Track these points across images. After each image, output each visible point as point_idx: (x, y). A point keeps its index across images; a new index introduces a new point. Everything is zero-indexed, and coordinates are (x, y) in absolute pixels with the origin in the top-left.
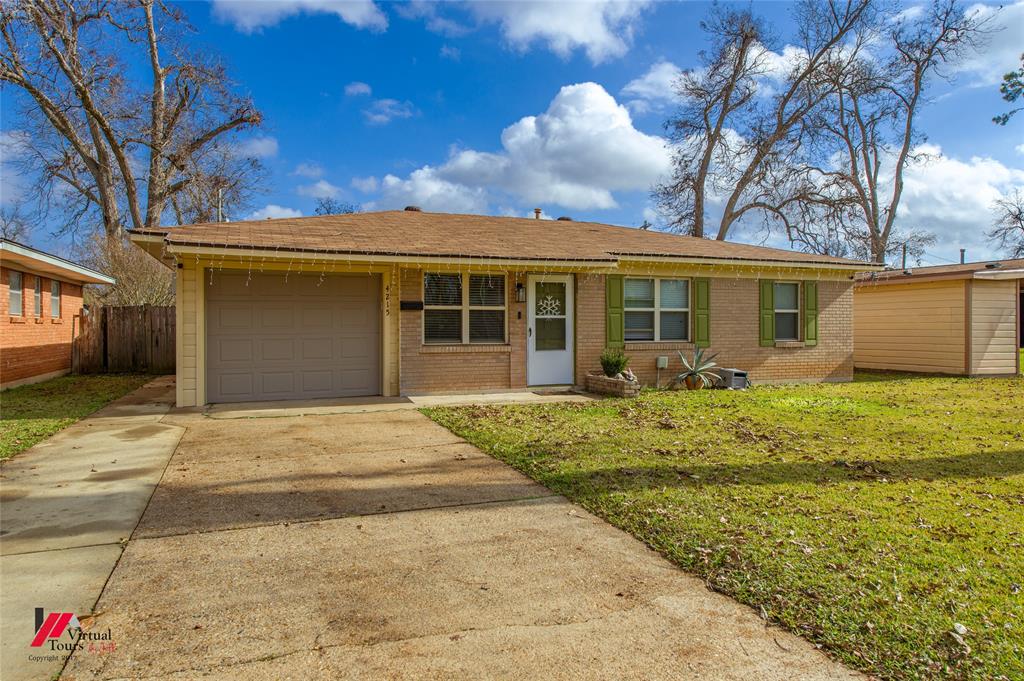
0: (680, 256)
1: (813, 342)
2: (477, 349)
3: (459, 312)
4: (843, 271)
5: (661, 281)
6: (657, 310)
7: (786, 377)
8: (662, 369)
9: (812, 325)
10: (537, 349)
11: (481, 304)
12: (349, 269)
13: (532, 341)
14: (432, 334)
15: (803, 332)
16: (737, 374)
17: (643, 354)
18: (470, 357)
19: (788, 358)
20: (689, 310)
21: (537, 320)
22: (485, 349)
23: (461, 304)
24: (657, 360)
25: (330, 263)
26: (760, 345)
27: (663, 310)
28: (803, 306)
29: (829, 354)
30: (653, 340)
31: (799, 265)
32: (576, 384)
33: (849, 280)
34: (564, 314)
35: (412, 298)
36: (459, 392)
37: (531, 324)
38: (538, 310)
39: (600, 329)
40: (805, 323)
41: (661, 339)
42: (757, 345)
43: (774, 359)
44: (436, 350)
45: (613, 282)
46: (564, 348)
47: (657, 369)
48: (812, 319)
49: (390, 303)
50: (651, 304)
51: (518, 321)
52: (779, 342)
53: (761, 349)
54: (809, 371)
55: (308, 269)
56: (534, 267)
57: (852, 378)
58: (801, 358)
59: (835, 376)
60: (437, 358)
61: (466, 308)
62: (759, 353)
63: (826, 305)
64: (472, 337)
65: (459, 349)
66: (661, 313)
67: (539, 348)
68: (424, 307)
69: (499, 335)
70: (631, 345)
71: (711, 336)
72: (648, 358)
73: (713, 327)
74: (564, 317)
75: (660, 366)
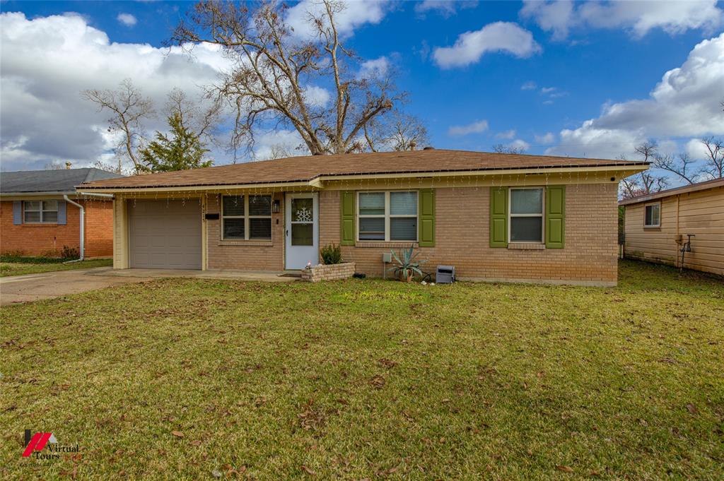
1: (559, 245)
2: (254, 243)
3: (243, 220)
4: (601, 173)
5: (390, 193)
6: (387, 216)
7: (522, 277)
8: (387, 263)
9: (557, 228)
10: (292, 245)
11: (258, 214)
13: (289, 239)
14: (228, 234)
15: (546, 235)
19: (525, 259)
20: (417, 216)
21: (293, 225)
22: (258, 244)
23: (243, 215)
24: (383, 256)
26: (490, 246)
27: (392, 216)
30: (384, 239)
33: (611, 182)
34: (312, 220)
35: (214, 212)
37: (289, 228)
38: (294, 217)
39: (336, 231)
40: (547, 226)
41: (391, 239)
42: (487, 247)
43: (507, 260)
44: (230, 243)
45: (346, 196)
46: (312, 245)
47: (383, 263)
48: (558, 222)
49: (204, 216)
50: (382, 211)
51: (277, 225)
52: (513, 244)
53: (492, 250)
56: (266, 188)
57: (616, 284)
60: (227, 248)
61: (247, 217)
62: (491, 253)
63: (577, 208)
64: (252, 236)
65: (243, 243)
66: (391, 218)
67: (293, 244)
68: (222, 217)
69: (267, 234)
70: (362, 243)
71: (436, 237)
72: (375, 254)
73: (439, 229)
74: (311, 222)
75: (385, 260)
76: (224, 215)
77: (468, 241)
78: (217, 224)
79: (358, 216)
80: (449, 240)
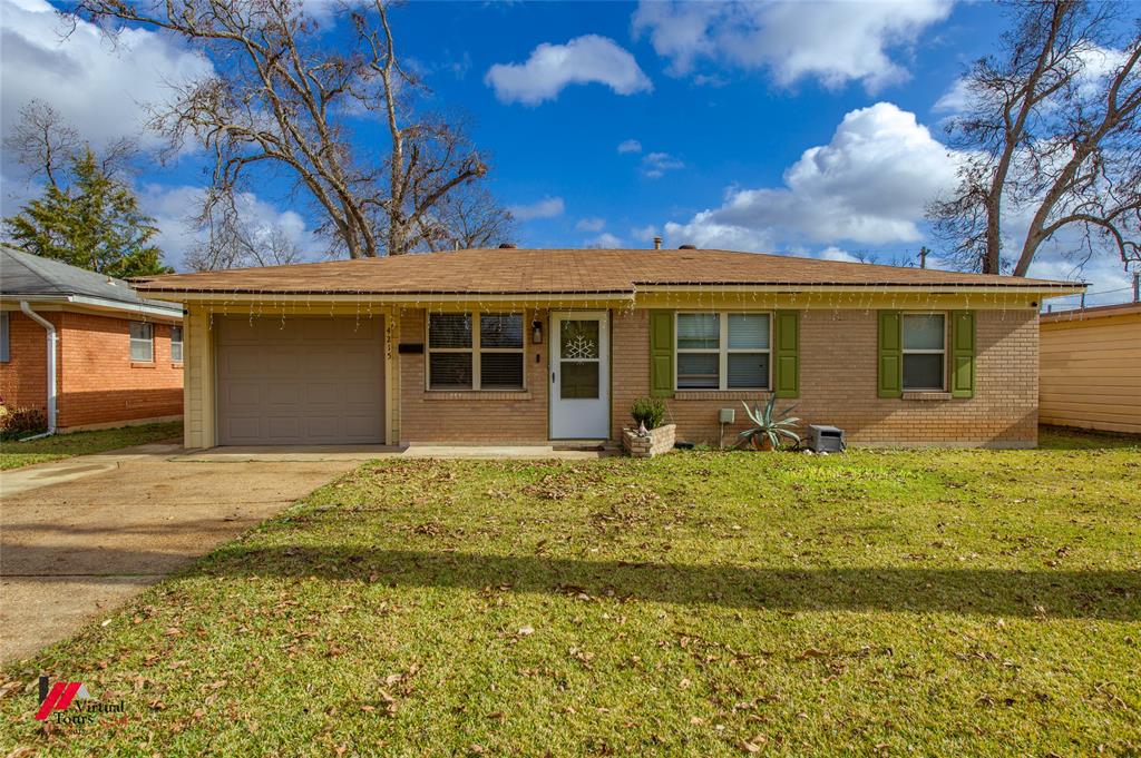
0: (742, 284)
1: (967, 393)
2: (490, 396)
4: (1022, 296)
5: (729, 315)
6: (723, 351)
7: (920, 439)
8: (727, 424)
9: (965, 370)
10: (562, 397)
11: (496, 346)
12: (310, 311)
13: (556, 387)
14: (439, 379)
15: (950, 379)
16: (825, 434)
17: (702, 405)
18: (478, 405)
19: (923, 414)
20: (770, 351)
21: (562, 363)
22: (499, 396)
23: (470, 346)
24: (719, 413)
25: (289, 304)
26: (878, 396)
27: (731, 351)
28: (950, 344)
29: (994, 410)
30: (718, 387)
31: (940, 289)
32: (611, 439)
33: (1031, 308)
34: (597, 357)
35: (414, 340)
36: (467, 443)
37: (556, 369)
38: (564, 351)
39: (642, 374)
40: (955, 367)
41: (729, 387)
42: (873, 396)
43: (900, 415)
44: (442, 396)
45: (659, 319)
46: (597, 397)
47: (720, 424)
48: (966, 362)
49: (391, 347)
50: (716, 342)
51: (536, 365)
52: (910, 393)
53: (880, 401)
54: (961, 432)
55: (268, 311)
57: (1035, 444)
58: (949, 414)
59: (1004, 439)
60: (441, 405)
61: (476, 351)
62: (879, 405)
63: (989, 343)
64: (486, 382)
65: (465, 396)
66: (729, 354)
67: (564, 395)
68: (428, 350)
69: (517, 381)
70: (684, 394)
71: (801, 384)
72: (706, 410)
73: (804, 371)
74: (597, 360)
75: (723, 420)
76: (431, 346)
77: (846, 388)
78: (421, 362)
79: (677, 351)
80: (820, 388)
